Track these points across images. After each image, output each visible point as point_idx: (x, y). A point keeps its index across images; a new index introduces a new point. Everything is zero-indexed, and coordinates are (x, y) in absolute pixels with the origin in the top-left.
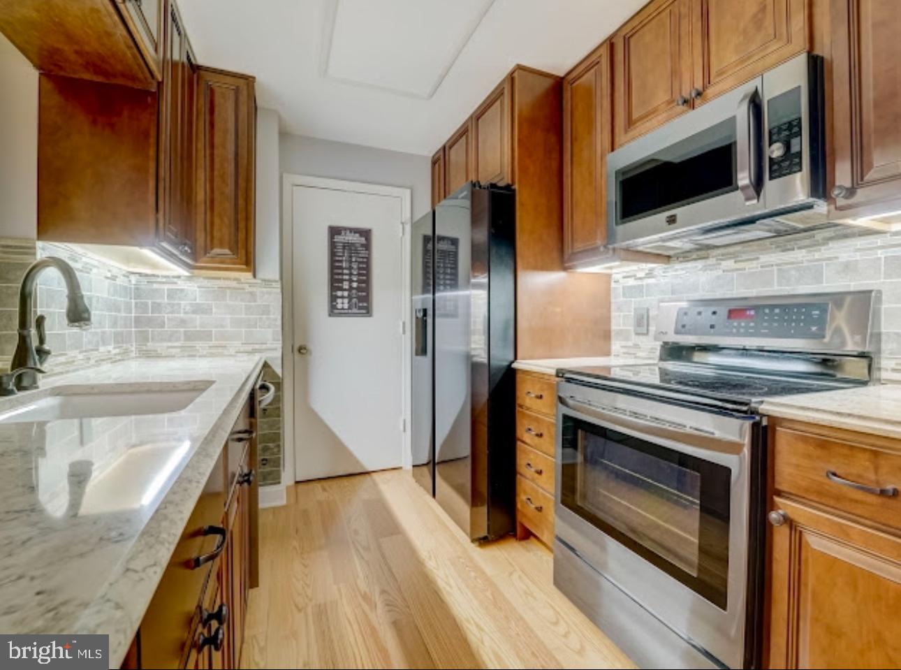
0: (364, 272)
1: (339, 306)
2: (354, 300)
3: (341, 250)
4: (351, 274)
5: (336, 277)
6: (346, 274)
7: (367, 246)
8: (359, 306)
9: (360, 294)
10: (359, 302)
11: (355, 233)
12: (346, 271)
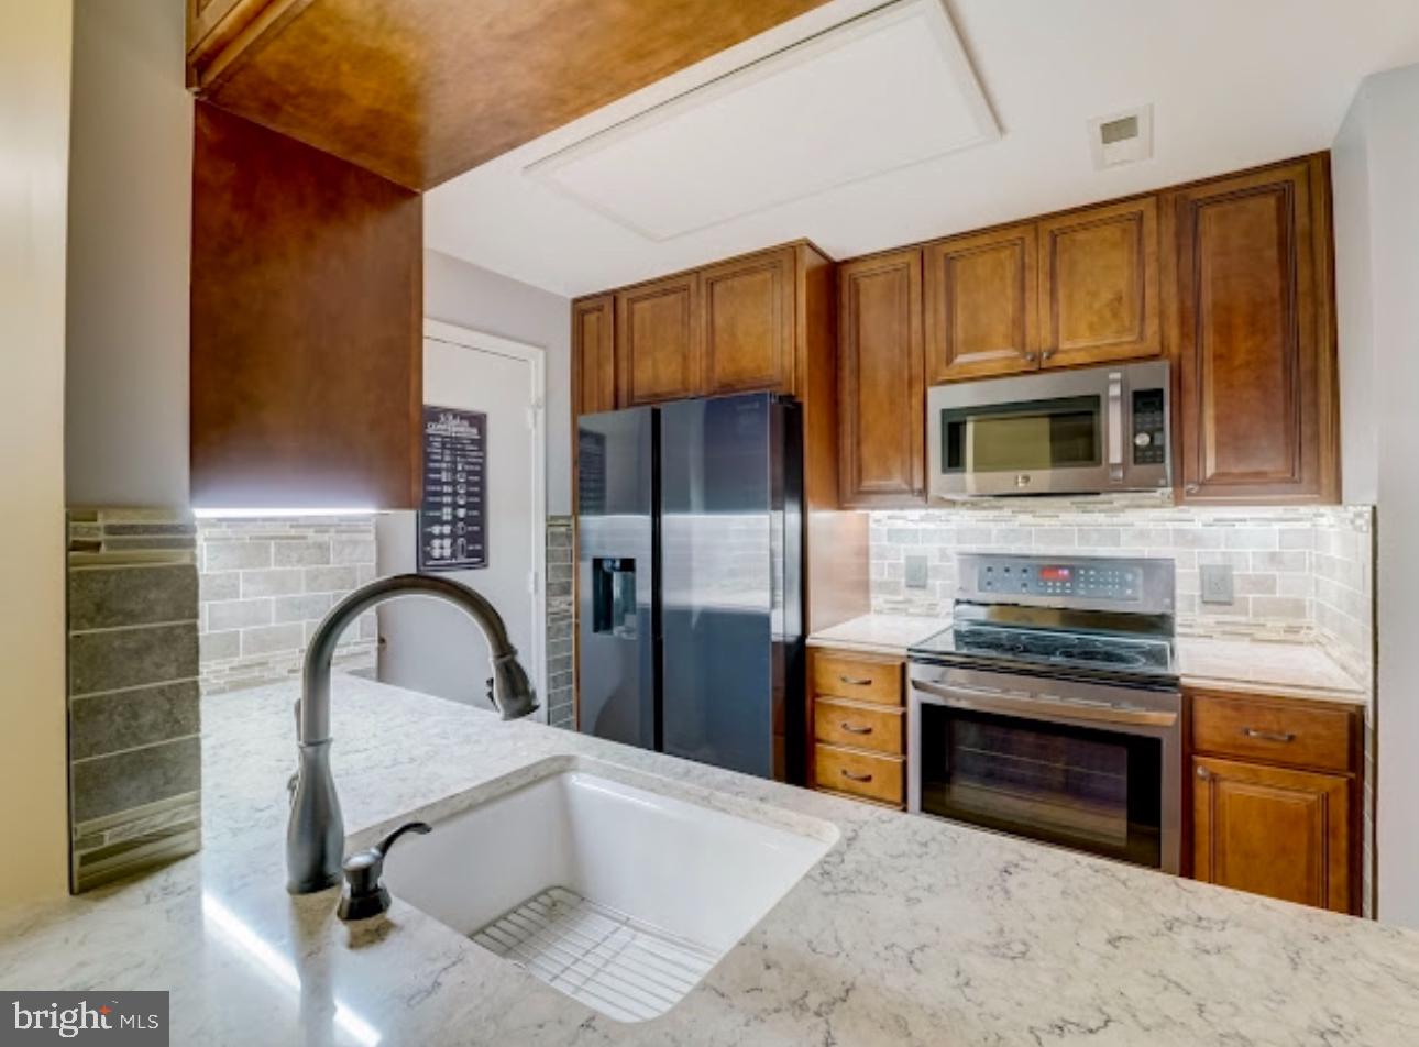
0: (476, 489)
1: (436, 553)
2: (461, 541)
3: (439, 451)
4: (455, 494)
5: (431, 499)
6: (448, 494)
7: (480, 443)
8: (469, 551)
9: (470, 528)
10: (469, 543)
11: (462, 418)
12: (447, 489)
